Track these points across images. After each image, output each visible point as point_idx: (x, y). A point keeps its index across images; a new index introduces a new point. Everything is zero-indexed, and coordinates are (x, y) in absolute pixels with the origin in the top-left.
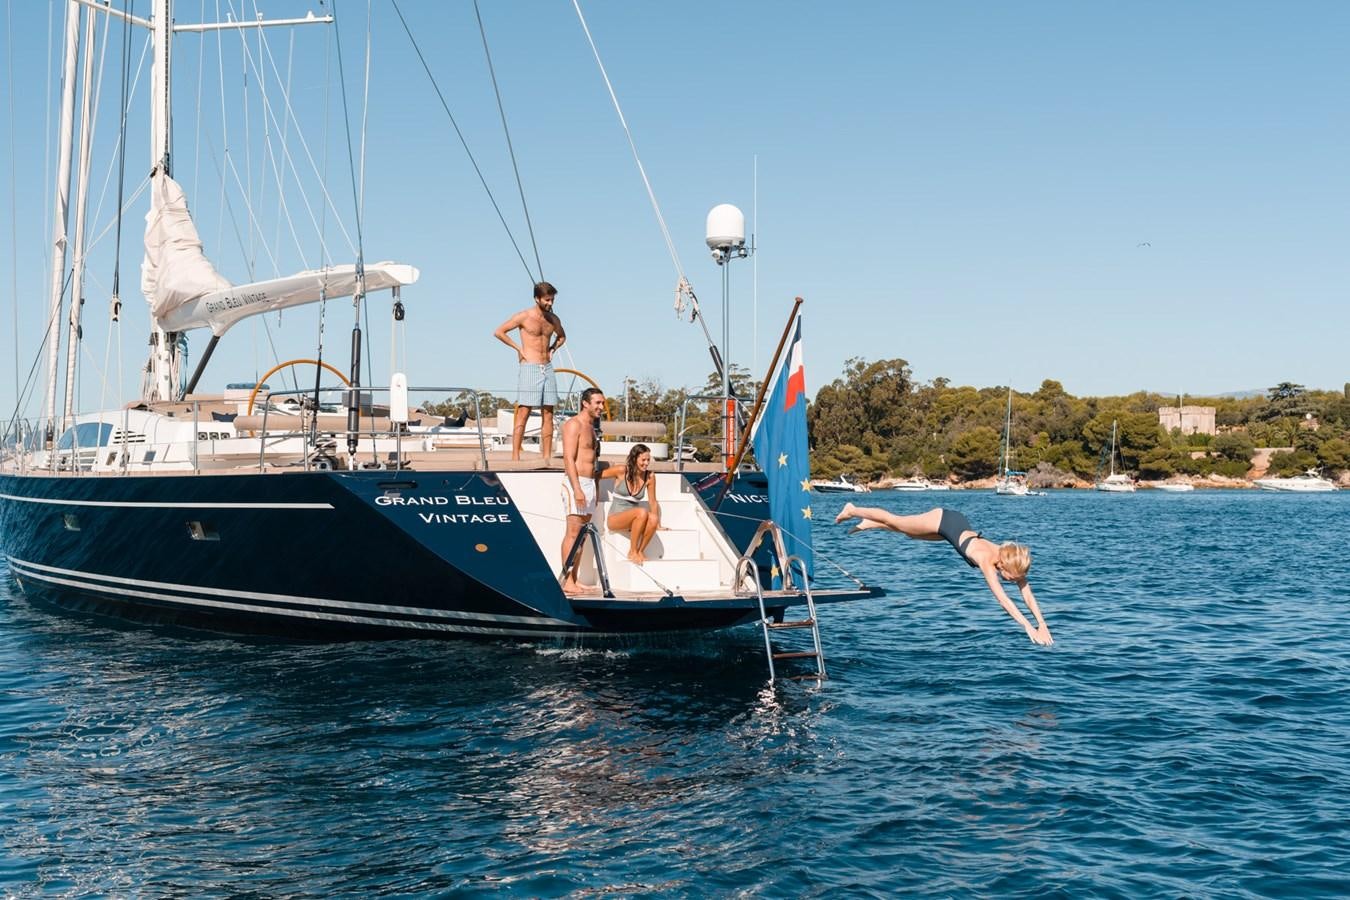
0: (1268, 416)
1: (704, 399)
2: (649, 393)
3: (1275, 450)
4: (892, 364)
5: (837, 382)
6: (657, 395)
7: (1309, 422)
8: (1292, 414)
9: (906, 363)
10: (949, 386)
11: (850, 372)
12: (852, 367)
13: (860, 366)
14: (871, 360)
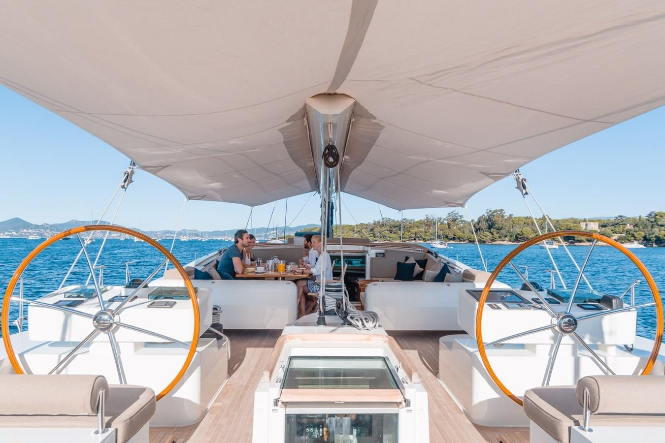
0: (615, 225)
1: (446, 220)
2: (432, 218)
3: (619, 235)
4: (499, 211)
5: (484, 215)
6: (433, 219)
7: (628, 227)
8: (622, 224)
9: (503, 210)
10: (513, 217)
11: (487, 213)
12: (488, 211)
13: (490, 211)
14: (493, 209)
